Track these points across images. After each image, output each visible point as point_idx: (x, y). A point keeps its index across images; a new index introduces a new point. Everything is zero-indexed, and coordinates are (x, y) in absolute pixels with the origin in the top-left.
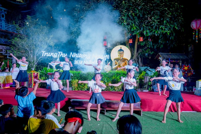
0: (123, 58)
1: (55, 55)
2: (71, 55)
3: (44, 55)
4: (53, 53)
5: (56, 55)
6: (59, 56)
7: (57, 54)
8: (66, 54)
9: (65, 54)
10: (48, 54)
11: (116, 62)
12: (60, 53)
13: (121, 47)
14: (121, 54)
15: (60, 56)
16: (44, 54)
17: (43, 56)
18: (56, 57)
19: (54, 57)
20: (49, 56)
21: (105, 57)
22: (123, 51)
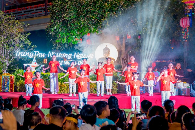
1: (30, 55)
2: (50, 54)
3: (18, 55)
4: (28, 53)
5: (32, 55)
6: (35, 56)
7: (33, 53)
8: (44, 54)
9: (42, 53)
10: (23, 54)
12: (37, 53)
13: (106, 46)
15: (37, 56)
16: (18, 53)
17: (16, 56)
18: (32, 57)
19: (29, 57)
20: (24, 56)
22: (109, 50)
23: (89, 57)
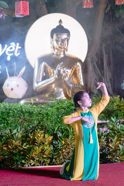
0: (66, 57)
11: (45, 67)
13: (60, 21)
14: (63, 41)
21: (8, 50)
22: (67, 32)
23: (10, 52)
